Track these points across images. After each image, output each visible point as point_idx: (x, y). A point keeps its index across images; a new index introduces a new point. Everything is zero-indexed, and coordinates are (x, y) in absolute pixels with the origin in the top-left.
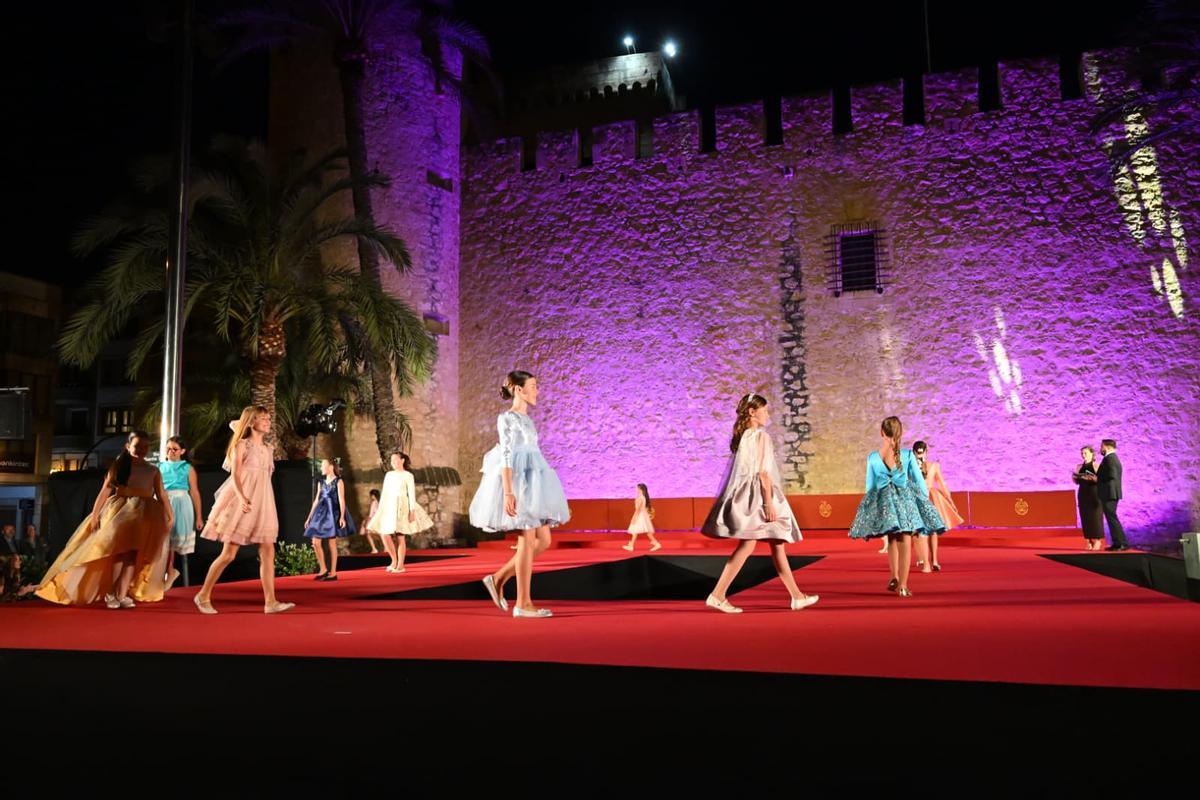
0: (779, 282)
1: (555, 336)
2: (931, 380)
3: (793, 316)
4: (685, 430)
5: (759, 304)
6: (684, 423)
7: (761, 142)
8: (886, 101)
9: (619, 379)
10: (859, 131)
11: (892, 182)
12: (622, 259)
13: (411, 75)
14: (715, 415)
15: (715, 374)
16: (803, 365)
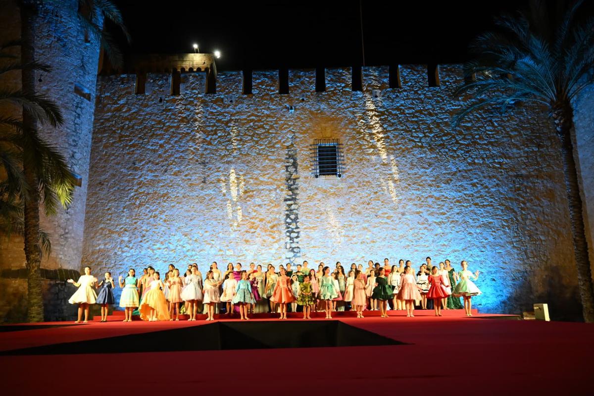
0: (285, 168)
1: (151, 191)
2: (365, 225)
3: (292, 187)
4: (228, 250)
5: (273, 179)
6: (228, 246)
7: (277, 91)
8: (343, 77)
9: (189, 219)
10: (329, 91)
11: (346, 119)
12: (194, 149)
13: (69, 28)
14: (247, 241)
15: (247, 218)
16: (297, 214)
